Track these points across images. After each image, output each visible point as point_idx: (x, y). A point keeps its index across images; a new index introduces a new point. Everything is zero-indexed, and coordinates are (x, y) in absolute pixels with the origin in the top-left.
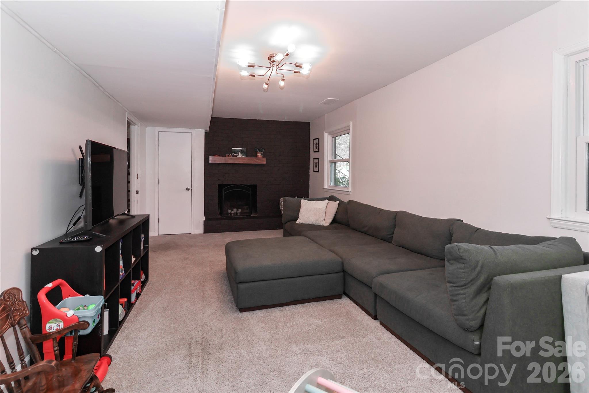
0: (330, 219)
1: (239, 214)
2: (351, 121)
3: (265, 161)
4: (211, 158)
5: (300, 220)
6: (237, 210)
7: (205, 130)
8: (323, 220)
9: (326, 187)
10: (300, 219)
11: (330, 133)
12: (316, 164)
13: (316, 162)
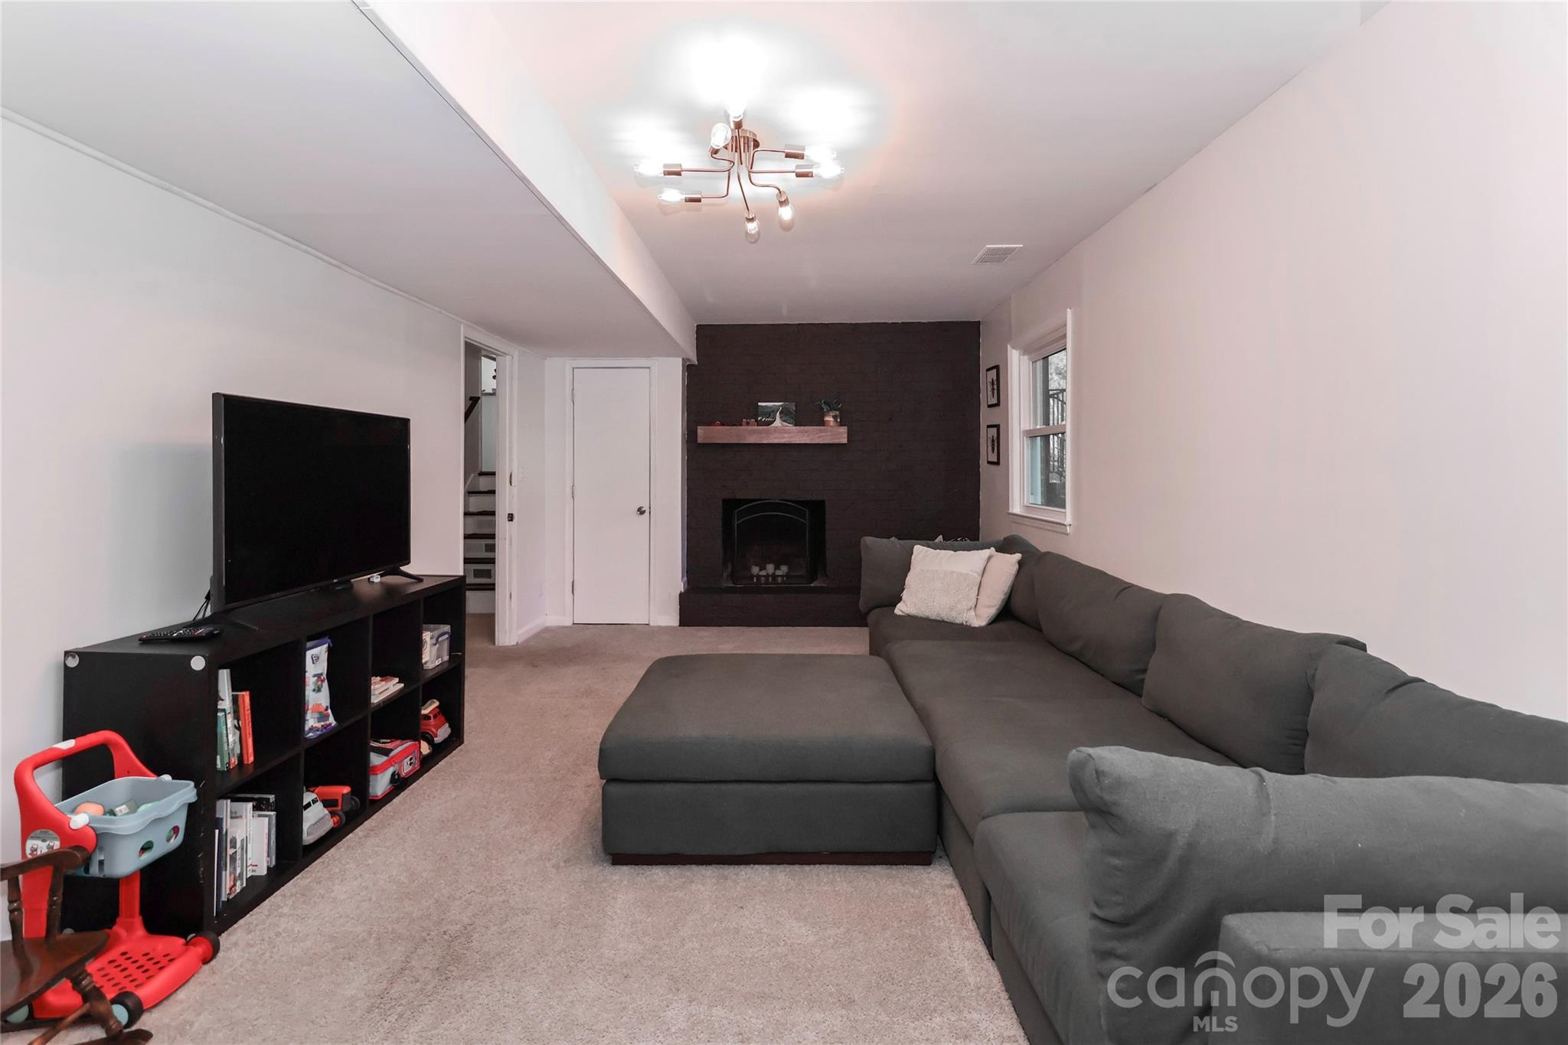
0: (989, 607)
1: (780, 580)
2: (1069, 310)
3: (846, 436)
4: (701, 430)
5: (904, 605)
6: (777, 568)
7: (683, 359)
8: (970, 609)
9: (1016, 508)
10: (904, 602)
11: (1026, 350)
12: (993, 441)
13: (993, 437)
